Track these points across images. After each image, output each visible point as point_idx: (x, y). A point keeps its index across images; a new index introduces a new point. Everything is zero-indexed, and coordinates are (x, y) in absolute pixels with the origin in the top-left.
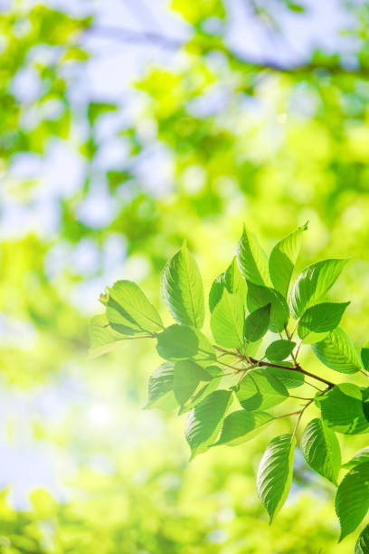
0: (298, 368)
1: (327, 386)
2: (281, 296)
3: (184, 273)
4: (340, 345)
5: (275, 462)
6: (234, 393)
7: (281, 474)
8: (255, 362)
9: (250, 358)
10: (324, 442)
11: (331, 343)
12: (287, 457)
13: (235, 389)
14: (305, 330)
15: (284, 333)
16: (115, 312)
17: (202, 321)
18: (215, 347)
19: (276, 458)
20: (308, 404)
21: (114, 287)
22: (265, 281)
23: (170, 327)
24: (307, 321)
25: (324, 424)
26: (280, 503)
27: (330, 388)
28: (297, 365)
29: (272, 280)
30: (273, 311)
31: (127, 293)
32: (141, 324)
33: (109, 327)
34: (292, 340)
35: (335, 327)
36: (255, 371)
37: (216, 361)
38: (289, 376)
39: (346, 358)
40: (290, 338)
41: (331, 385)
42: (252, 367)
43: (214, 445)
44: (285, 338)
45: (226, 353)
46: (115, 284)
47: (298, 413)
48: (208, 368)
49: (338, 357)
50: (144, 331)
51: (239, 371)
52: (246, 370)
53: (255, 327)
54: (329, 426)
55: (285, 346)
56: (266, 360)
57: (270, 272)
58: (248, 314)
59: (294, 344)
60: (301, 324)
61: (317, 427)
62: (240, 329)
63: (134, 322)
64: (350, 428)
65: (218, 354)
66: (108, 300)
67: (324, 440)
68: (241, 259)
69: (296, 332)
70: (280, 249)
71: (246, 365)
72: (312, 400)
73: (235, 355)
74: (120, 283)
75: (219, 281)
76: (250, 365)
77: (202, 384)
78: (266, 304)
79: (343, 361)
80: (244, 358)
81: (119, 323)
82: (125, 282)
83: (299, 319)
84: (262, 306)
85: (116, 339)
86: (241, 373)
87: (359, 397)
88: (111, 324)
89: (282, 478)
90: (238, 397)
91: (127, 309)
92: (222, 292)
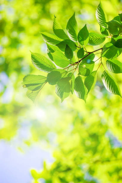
0: (90, 53)
1: (101, 50)
2: (68, 40)
3: (38, 59)
4: (95, 37)
5: (108, 81)
6: (80, 75)
7: (112, 82)
8: (77, 62)
9: (76, 63)
10: (115, 64)
11: (92, 39)
12: (109, 77)
13: (79, 74)
14: (82, 42)
15: (77, 48)
16: (30, 87)
17: (55, 66)
18: (64, 69)
19: (107, 80)
20: (101, 59)
21: (24, 81)
22: (60, 40)
23: (48, 76)
24: (80, 40)
25: (110, 60)
26: (119, 90)
27: (102, 50)
28: (89, 53)
29: (61, 38)
30: (69, 45)
31: (28, 79)
32: (40, 83)
33: (33, 92)
34: (81, 48)
35: (88, 34)
36: (80, 65)
37: (68, 72)
38: (90, 57)
39: (99, 39)
40: (80, 48)
41: (102, 49)
42: (78, 64)
43: (88, 93)
44: (79, 49)
45: (68, 68)
46: (23, 80)
47: (101, 64)
48: (67, 76)
49: (97, 40)
50: (43, 83)
51: (76, 69)
52: (77, 67)
53: (69, 54)
54: (112, 59)
55: (81, 51)
56: (80, 59)
57: (59, 37)
58: (64, 53)
59: (83, 48)
60: (79, 42)
61: (109, 62)
62: (65, 58)
63: (38, 84)
64: (117, 54)
65: (66, 70)
66: (25, 86)
67: (114, 63)
68: (49, 42)
69: (80, 44)
70: (55, 29)
71: (76, 65)
72: (101, 57)
73: (71, 66)
74: (24, 79)
75: (48, 52)
76: (77, 64)
77: (70, 81)
78: (66, 46)
79: (99, 40)
80: (74, 64)
81: (35, 88)
82: (25, 77)
83: (78, 41)
84: (65, 47)
85: (38, 93)
86: (77, 69)
87: (112, 45)
88: (33, 90)
89: (113, 83)
90: (82, 75)
91: (33, 83)
92: (51, 55)
